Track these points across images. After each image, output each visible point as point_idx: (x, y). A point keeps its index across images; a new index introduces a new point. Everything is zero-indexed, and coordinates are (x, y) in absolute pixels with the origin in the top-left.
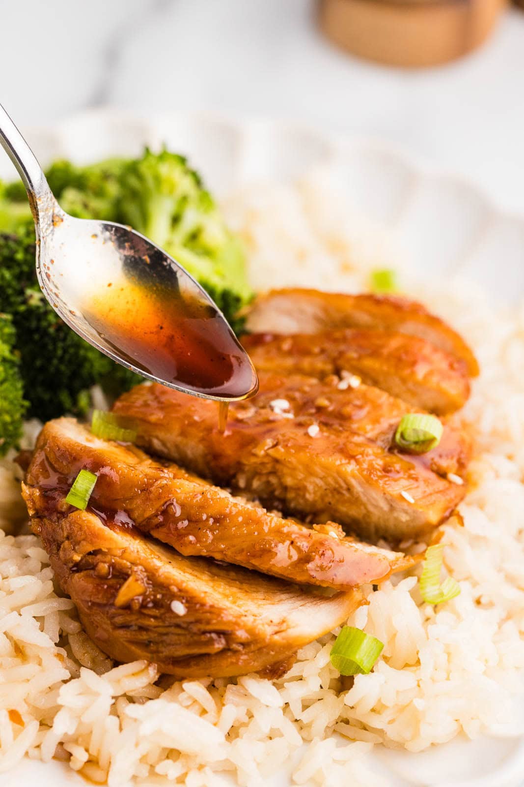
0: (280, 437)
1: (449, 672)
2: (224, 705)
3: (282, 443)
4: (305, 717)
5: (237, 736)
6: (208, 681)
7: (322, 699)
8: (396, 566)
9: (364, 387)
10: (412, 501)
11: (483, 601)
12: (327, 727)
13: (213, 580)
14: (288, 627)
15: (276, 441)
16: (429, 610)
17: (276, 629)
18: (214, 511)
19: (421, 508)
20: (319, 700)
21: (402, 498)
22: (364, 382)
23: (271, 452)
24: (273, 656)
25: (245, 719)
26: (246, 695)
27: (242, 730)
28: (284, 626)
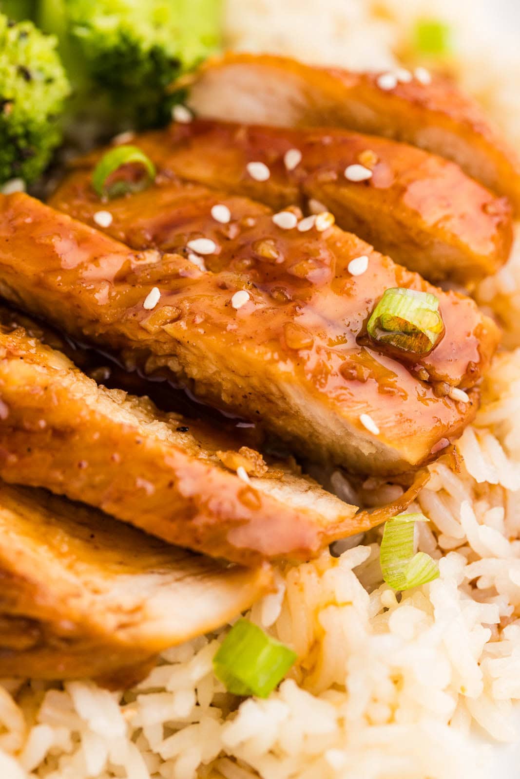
0: (186, 305)
1: (393, 708)
2: (37, 723)
3: (186, 317)
4: (166, 748)
5: (56, 767)
6: (15, 684)
7: (198, 723)
8: (337, 531)
9: (338, 232)
10: (375, 430)
11: (480, 584)
12: (202, 764)
13: (48, 523)
14: (145, 619)
15: (179, 311)
16: (387, 596)
17: (124, 619)
18: (58, 419)
19: (390, 442)
20: (193, 723)
21: (360, 426)
22: (338, 223)
23: (169, 328)
24: (115, 661)
25: (67, 745)
26: (73, 711)
27: (63, 761)
28: (138, 617)
